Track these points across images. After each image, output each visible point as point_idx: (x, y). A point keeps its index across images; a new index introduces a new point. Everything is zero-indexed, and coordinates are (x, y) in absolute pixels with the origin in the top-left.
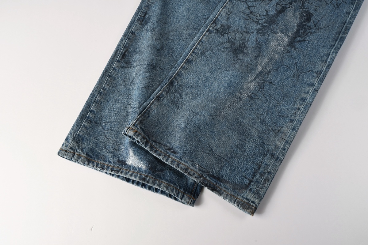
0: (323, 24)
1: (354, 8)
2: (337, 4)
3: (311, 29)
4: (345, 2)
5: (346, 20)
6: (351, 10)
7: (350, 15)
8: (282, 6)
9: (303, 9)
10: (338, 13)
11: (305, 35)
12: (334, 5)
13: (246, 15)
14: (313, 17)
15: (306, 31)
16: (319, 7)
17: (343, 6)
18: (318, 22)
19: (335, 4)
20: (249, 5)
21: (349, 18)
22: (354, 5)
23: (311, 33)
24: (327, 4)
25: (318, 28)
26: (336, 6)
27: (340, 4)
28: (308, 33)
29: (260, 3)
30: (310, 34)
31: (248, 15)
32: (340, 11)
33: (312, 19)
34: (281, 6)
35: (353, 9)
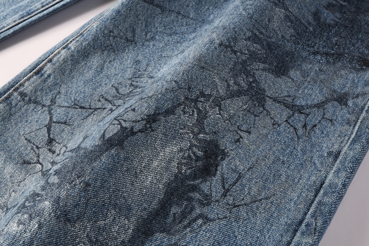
0: (250, 189)
1: (353, 136)
2: (305, 126)
3: (208, 204)
4: (331, 121)
5: (326, 177)
6: (343, 145)
7: (338, 162)
8: (122, 127)
9: (196, 135)
10: (304, 152)
11: (185, 227)
12: (295, 129)
13: (32, 149)
14: (224, 163)
15: (193, 209)
16: (250, 133)
17: (323, 133)
18: (237, 180)
19: (299, 126)
20: (54, 117)
21: (334, 169)
22: (354, 127)
23: (207, 220)
24: (274, 124)
25: (231, 202)
26: (300, 132)
27: (315, 126)
28: (195, 220)
29: (87, 114)
30: (200, 221)
31: (38, 148)
32: (313, 146)
33: (219, 168)
34: (120, 124)
35: (351, 139)
